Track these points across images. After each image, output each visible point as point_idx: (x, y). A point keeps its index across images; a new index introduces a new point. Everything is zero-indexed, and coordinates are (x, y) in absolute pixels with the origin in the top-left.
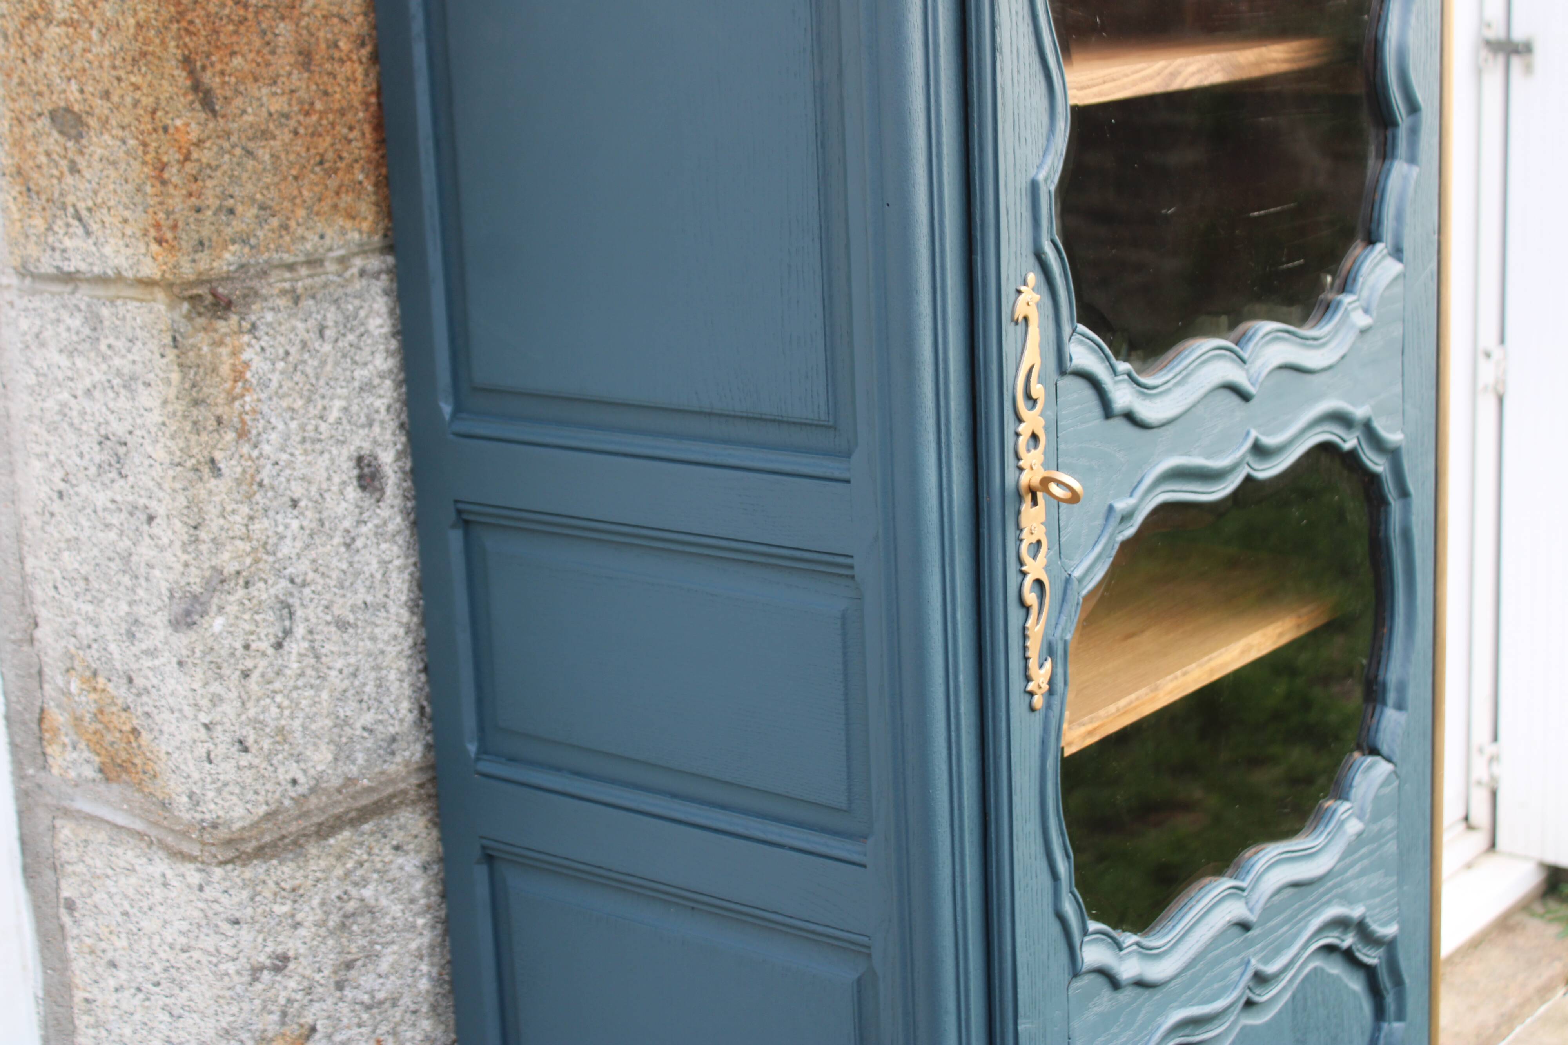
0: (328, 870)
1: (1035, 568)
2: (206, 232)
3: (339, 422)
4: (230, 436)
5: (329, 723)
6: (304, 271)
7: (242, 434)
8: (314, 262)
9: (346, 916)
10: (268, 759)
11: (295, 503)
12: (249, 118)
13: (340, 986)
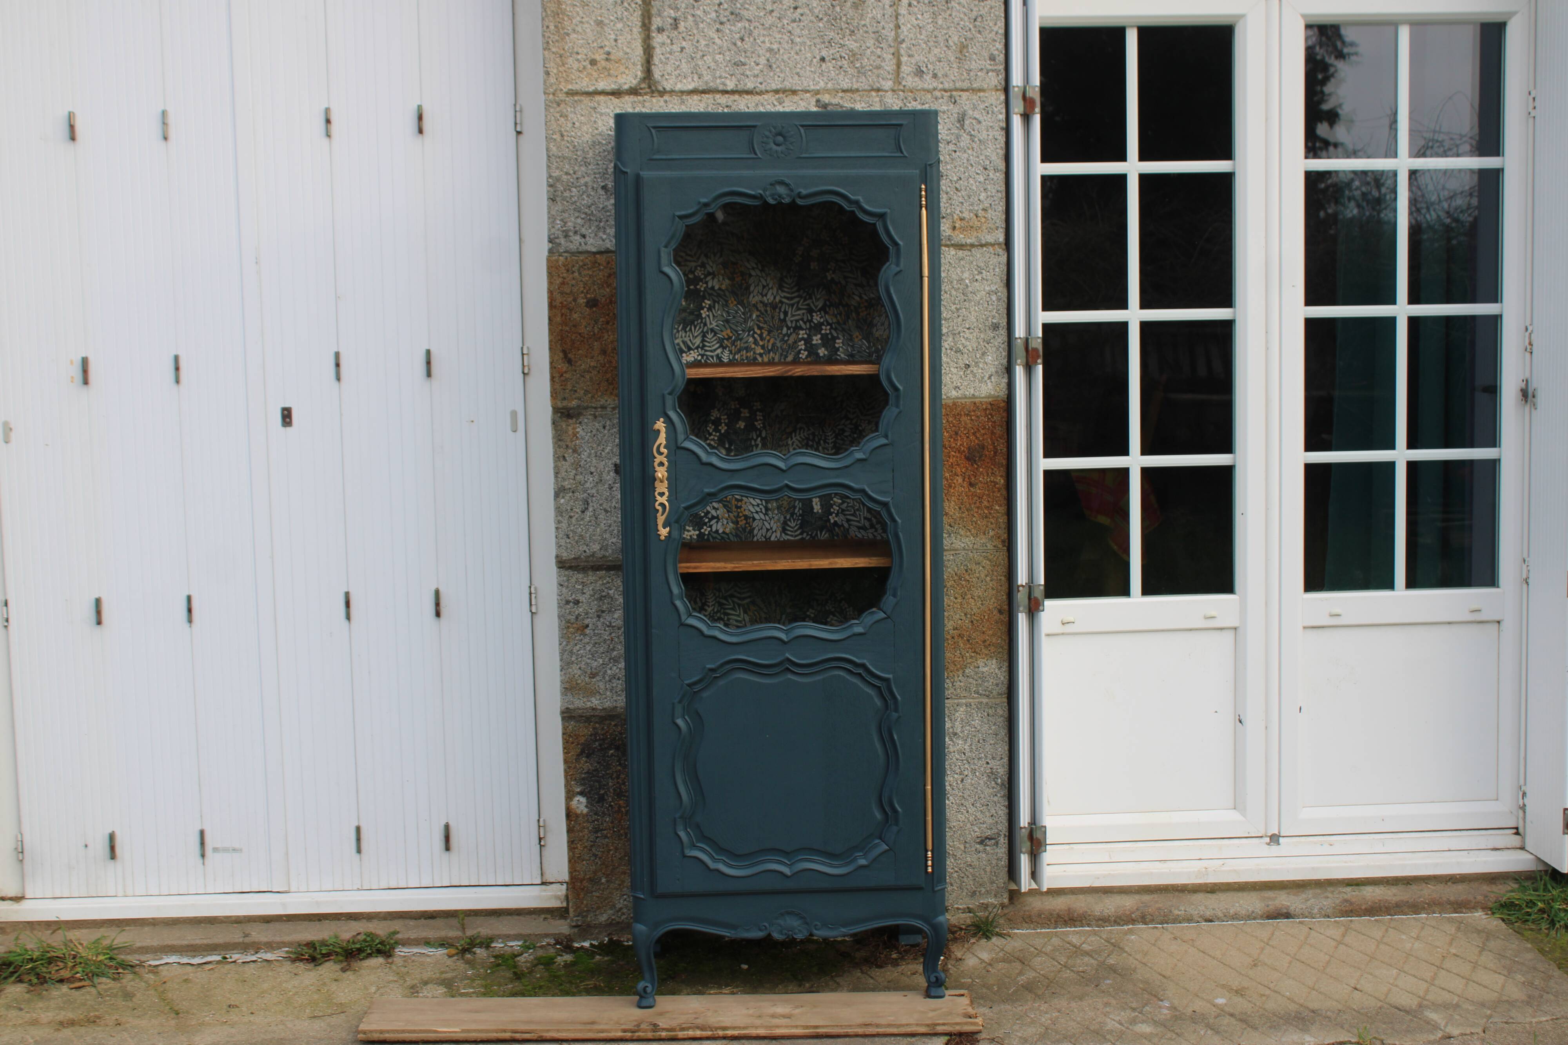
0: (596, 581)
1: (660, 499)
2: (567, 395)
3: (608, 453)
4: (570, 451)
5: (599, 538)
6: (599, 410)
7: (575, 451)
8: (603, 407)
9: (602, 596)
10: (577, 542)
11: (592, 473)
12: (583, 367)
13: (599, 617)
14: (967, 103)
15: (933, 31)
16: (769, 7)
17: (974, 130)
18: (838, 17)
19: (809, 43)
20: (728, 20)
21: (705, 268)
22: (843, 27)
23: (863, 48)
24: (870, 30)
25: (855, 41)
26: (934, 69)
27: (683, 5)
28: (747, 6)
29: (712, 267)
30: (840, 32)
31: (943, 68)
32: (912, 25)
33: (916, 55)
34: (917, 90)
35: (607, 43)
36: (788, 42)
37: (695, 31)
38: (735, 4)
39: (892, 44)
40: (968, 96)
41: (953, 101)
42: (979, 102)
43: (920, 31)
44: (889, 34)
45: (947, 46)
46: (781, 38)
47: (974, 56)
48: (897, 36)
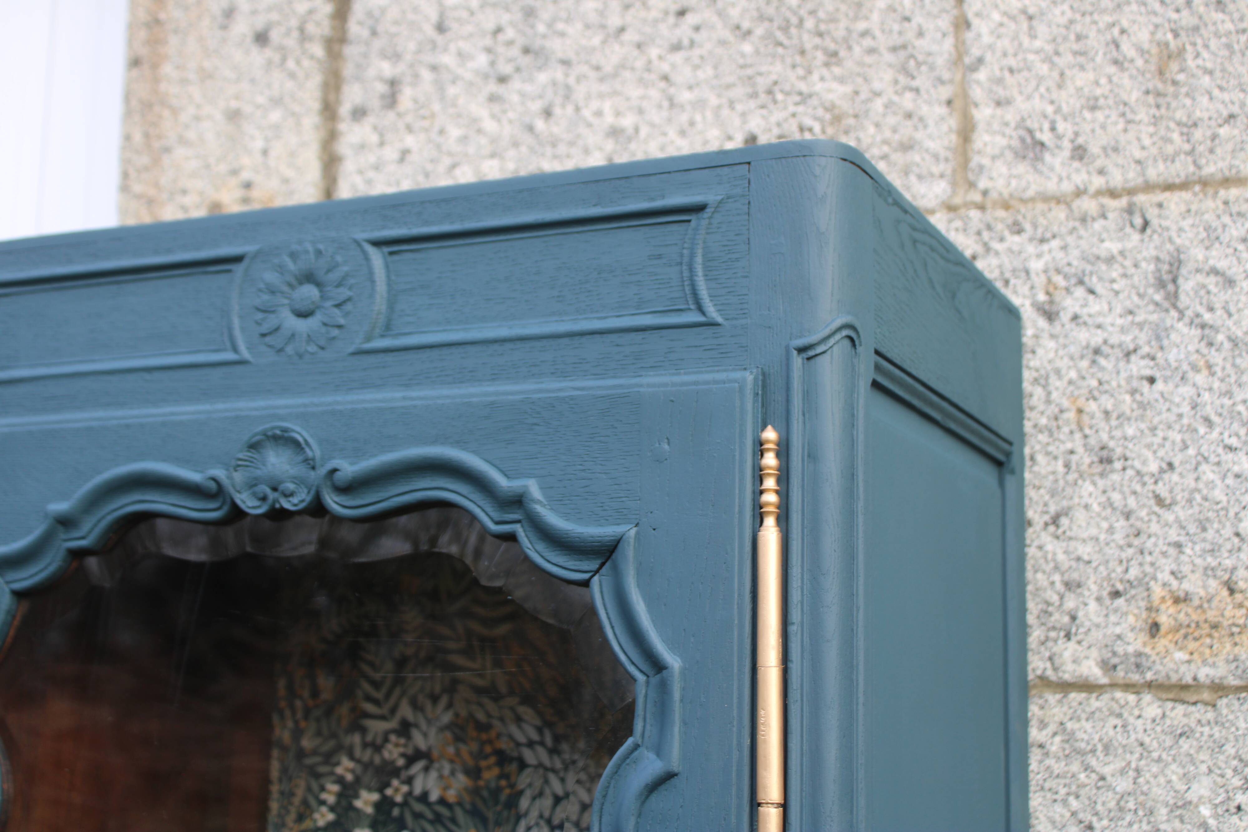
14: (1186, 224)
15: (1071, 22)
16: (614, 21)
17: (1211, 309)
18: (794, 20)
19: (714, 101)
20: (518, 70)
21: (409, 737)
22: (808, 46)
23: (863, 96)
24: (883, 42)
25: (841, 80)
26: (1077, 134)
27: (412, 46)
28: (560, 26)
29: (425, 735)
30: (798, 59)
31: (1103, 127)
32: (1005, 14)
33: (1019, 99)
34: (1023, 201)
35: (246, 161)
36: (660, 107)
37: (436, 107)
38: (533, 27)
39: (946, 76)
40: (1188, 203)
41: (1138, 221)
42: (1226, 219)
43: (1031, 28)
44: (934, 48)
45: (1116, 62)
46: (643, 98)
47: (1206, 80)
48: (960, 50)
